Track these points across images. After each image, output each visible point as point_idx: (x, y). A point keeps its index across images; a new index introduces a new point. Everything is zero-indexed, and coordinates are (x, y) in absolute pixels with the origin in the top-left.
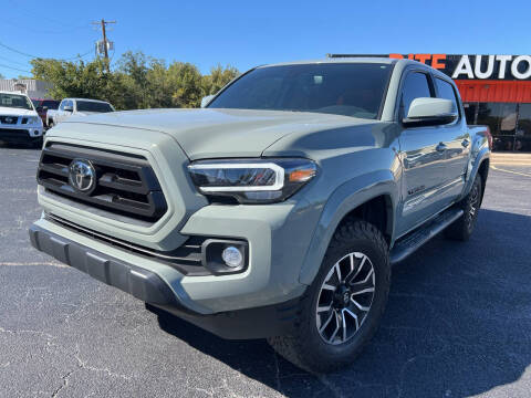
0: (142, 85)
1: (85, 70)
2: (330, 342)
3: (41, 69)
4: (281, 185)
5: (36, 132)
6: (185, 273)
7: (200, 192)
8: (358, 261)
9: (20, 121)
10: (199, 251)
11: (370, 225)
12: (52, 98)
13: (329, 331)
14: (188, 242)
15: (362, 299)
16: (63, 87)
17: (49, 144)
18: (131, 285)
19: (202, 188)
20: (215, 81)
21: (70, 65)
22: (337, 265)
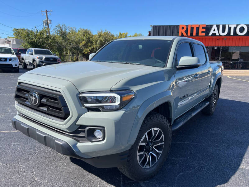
0: (65, 40)
1: (39, 34)
2: (144, 167)
3: (18, 33)
4: (119, 103)
5: (16, 65)
6: (78, 141)
7: (84, 106)
8: (155, 131)
9: (8, 60)
10: (84, 132)
11: (161, 116)
12: (23, 48)
13: (143, 163)
14: (79, 128)
15: (158, 148)
16: (28, 42)
17: (20, 83)
18: (55, 146)
19: (85, 105)
20: (99, 37)
21: (31, 32)
22: (146, 134)
